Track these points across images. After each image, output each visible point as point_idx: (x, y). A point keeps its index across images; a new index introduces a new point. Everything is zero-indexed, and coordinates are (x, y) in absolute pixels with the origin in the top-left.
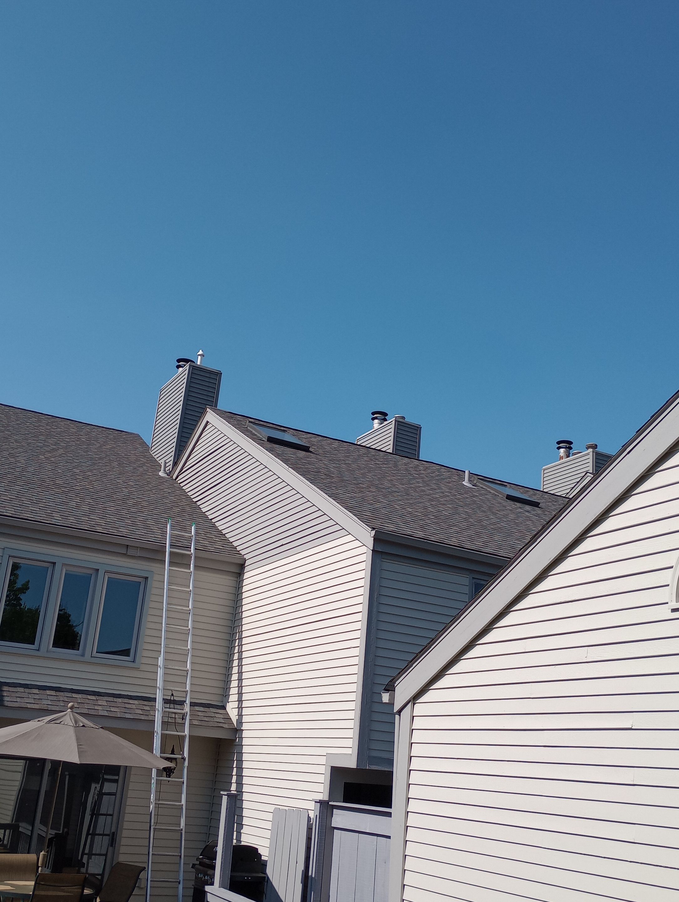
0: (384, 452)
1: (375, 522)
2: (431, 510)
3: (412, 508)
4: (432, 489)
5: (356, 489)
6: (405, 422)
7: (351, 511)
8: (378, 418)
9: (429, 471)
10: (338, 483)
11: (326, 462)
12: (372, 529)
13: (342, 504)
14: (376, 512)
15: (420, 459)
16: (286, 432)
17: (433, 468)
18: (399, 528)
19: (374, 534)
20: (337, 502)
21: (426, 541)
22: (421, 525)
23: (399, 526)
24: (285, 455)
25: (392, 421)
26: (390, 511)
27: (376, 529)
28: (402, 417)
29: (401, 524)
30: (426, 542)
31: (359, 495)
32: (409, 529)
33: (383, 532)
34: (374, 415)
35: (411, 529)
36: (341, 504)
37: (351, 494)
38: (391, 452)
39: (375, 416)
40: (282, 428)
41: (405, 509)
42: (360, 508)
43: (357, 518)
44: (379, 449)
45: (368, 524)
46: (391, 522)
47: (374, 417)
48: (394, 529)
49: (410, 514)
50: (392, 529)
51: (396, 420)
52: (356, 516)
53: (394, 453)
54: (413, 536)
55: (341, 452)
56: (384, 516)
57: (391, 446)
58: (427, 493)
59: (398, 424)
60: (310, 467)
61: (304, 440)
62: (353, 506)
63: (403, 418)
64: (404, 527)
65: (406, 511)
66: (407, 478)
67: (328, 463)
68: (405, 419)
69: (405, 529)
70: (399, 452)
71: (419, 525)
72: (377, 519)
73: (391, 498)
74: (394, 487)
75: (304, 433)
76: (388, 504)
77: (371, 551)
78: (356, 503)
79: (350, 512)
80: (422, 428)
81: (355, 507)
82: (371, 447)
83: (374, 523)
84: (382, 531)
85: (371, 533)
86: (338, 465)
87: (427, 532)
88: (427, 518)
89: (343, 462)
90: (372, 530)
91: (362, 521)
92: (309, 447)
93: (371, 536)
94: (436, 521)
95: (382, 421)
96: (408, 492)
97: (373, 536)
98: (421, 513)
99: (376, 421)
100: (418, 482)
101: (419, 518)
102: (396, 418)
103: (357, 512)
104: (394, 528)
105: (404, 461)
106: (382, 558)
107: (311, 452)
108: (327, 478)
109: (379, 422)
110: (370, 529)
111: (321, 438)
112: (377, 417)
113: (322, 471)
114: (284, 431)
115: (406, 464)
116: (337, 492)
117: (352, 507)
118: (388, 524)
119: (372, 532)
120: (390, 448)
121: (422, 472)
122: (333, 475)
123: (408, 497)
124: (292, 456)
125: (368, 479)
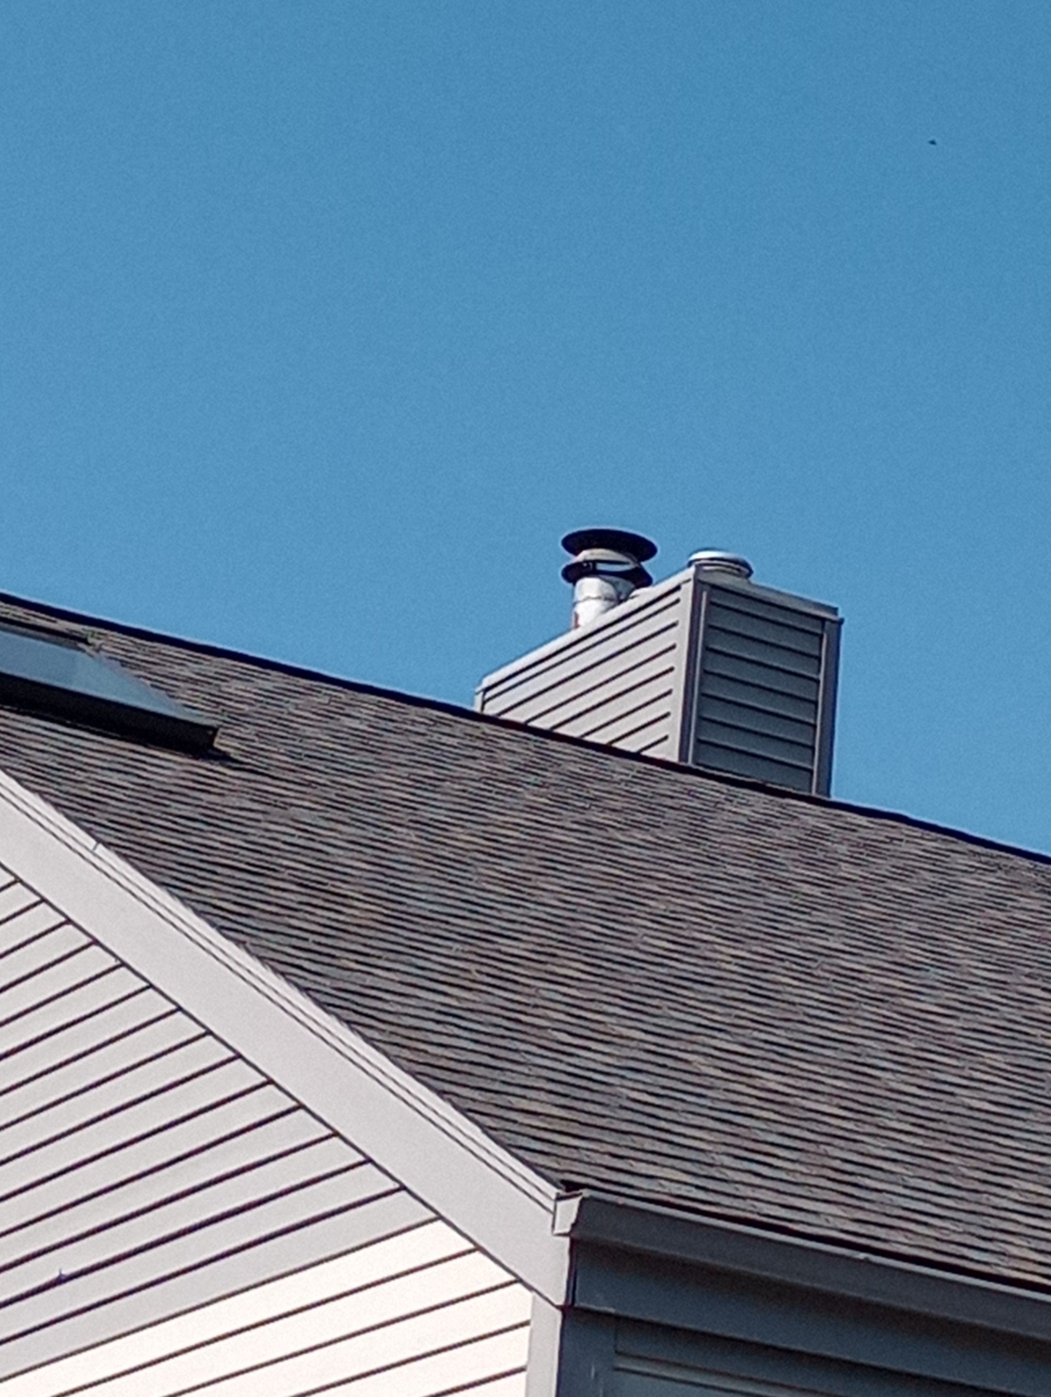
0: (637, 756)
1: (576, 1148)
2: (894, 1085)
3: (787, 1070)
4: (899, 968)
5: (473, 967)
6: (748, 588)
7: (447, 1087)
8: (601, 567)
9: (885, 866)
10: (371, 933)
11: (307, 817)
12: (562, 1193)
13: (395, 1051)
14: (586, 1095)
15: (834, 798)
16: (81, 645)
17: (905, 847)
18: (711, 1184)
19: (573, 1219)
20: (368, 1040)
21: (862, 1256)
22: (837, 1164)
23: (713, 1172)
24: (81, 776)
25: (678, 588)
26: (664, 1087)
27: (586, 1193)
28: (736, 562)
29: (728, 1161)
30: (861, 1261)
31: (490, 999)
32: (769, 1189)
33: (624, 1206)
34: (576, 553)
35: (778, 1192)
36: (387, 1048)
37: (445, 994)
38: (673, 757)
39: (585, 555)
40: (62, 625)
41: (750, 1076)
42: (496, 1074)
43: (478, 1130)
44: (604, 741)
45: (540, 1160)
46: (665, 1149)
47: (578, 565)
48: (684, 1191)
49: (777, 1108)
50: (675, 1189)
51: (703, 577)
52: (471, 1119)
53: (690, 763)
54: (790, 1226)
55: (388, 756)
56: (629, 1115)
57: (673, 727)
58: (869, 986)
59: (710, 603)
60: (216, 840)
61: (184, 691)
62: (459, 1061)
63: (742, 568)
64: (738, 1177)
65: (755, 1087)
66: (760, 903)
67: (323, 823)
68: (751, 572)
69: (748, 1192)
70: (718, 760)
71: (823, 1166)
72: (595, 1133)
73: (672, 1018)
74: (690, 955)
75: (184, 653)
76: (653, 1048)
77: (558, 1315)
78: (472, 1046)
79: (441, 1093)
80: (843, 627)
81: (466, 1068)
82: (561, 731)
83: (575, 1154)
84: (621, 1201)
85: (554, 1214)
86: (371, 832)
87: (867, 1205)
88: (868, 1129)
89: (404, 815)
90: (559, 1198)
91: (506, 1147)
92: (215, 730)
93: (557, 1231)
94: (919, 1142)
95: (622, 583)
96: (767, 981)
97: (567, 1230)
98: (836, 1101)
99: (590, 586)
100: (823, 929)
101: (825, 1129)
102: (698, 567)
103: (476, 1095)
104: (686, 1184)
105: (746, 811)
106: (618, 1353)
107: (223, 758)
108: (315, 901)
109: (609, 590)
110: (553, 1191)
111: (278, 680)
112: (595, 562)
113: (285, 863)
114: (74, 640)
115: (752, 828)
116: (369, 980)
117: (452, 1065)
118: (655, 1164)
119: (561, 1204)
120: (666, 738)
121: (846, 870)
122: (345, 889)
123: (764, 1011)
124: (115, 778)
125: (540, 912)
